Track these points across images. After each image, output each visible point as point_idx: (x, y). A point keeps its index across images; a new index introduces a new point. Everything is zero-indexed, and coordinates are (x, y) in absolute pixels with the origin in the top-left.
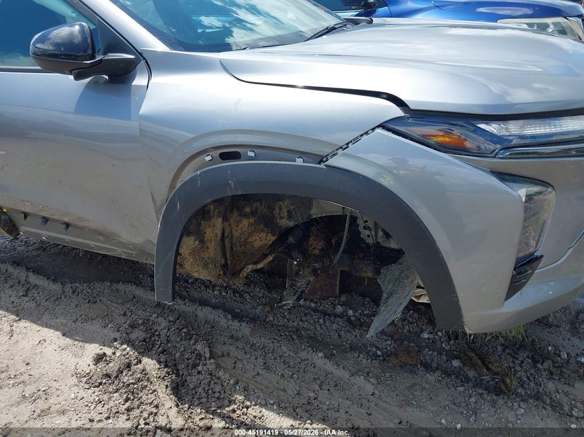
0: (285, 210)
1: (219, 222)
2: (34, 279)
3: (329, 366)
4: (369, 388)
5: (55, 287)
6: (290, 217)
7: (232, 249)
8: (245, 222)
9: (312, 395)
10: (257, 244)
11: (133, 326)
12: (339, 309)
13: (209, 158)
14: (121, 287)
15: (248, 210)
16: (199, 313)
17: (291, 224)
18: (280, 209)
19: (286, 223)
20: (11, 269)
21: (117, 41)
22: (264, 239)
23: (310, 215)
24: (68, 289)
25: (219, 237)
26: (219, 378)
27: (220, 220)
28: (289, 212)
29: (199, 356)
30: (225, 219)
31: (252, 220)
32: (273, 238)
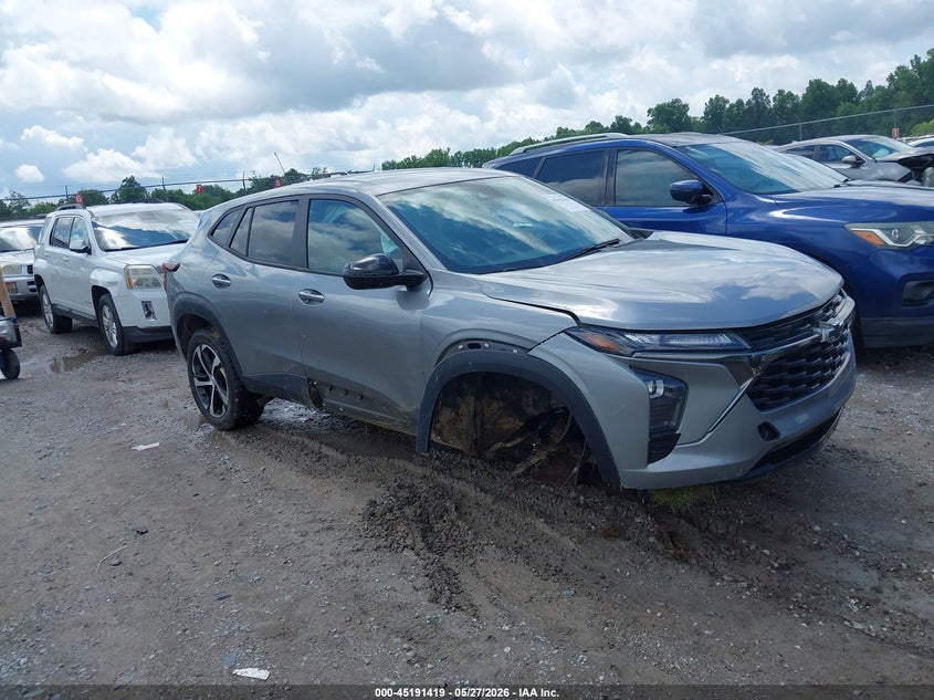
0: (531, 399)
1: (472, 400)
2: (325, 450)
3: (547, 529)
4: (572, 545)
5: (342, 458)
6: (535, 406)
7: (482, 427)
8: (495, 405)
9: (525, 544)
10: (506, 426)
11: (400, 487)
12: (573, 494)
13: (461, 347)
14: (396, 462)
15: (498, 394)
16: (456, 486)
17: (536, 413)
18: (527, 397)
19: (532, 411)
20: (307, 441)
21: (414, 263)
22: (511, 423)
23: (550, 406)
24: (352, 459)
25: (472, 413)
26: (458, 527)
27: (473, 399)
28: (534, 401)
29: (447, 510)
30: (477, 398)
31: (502, 404)
32: (521, 424)
